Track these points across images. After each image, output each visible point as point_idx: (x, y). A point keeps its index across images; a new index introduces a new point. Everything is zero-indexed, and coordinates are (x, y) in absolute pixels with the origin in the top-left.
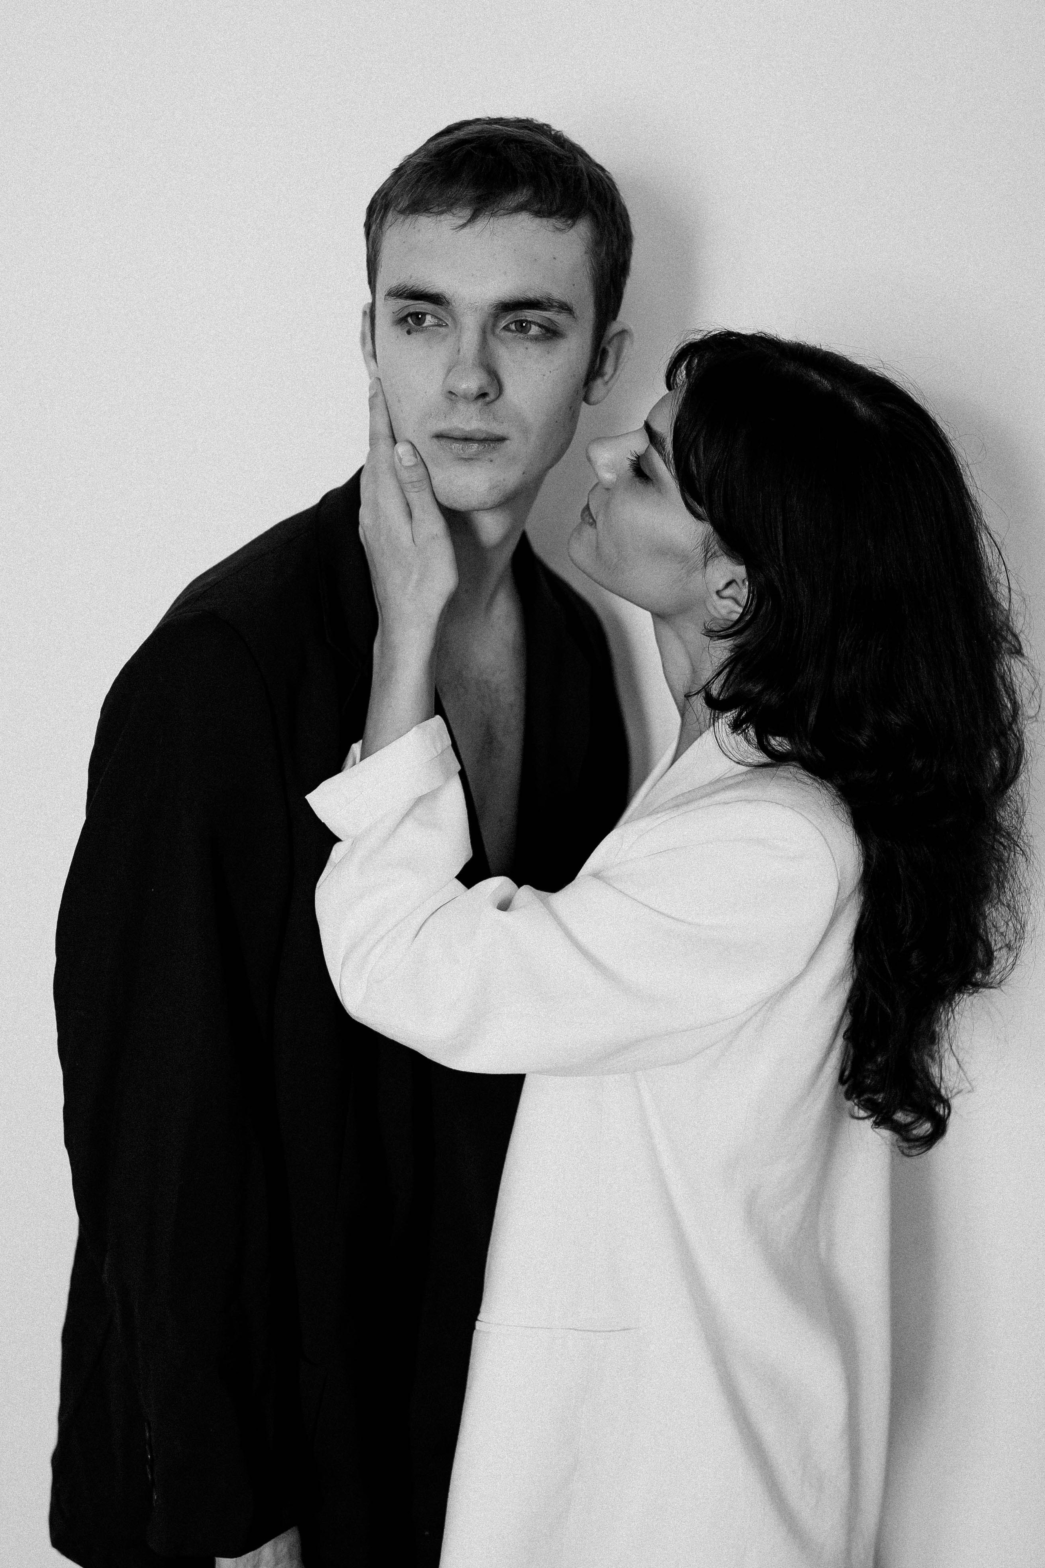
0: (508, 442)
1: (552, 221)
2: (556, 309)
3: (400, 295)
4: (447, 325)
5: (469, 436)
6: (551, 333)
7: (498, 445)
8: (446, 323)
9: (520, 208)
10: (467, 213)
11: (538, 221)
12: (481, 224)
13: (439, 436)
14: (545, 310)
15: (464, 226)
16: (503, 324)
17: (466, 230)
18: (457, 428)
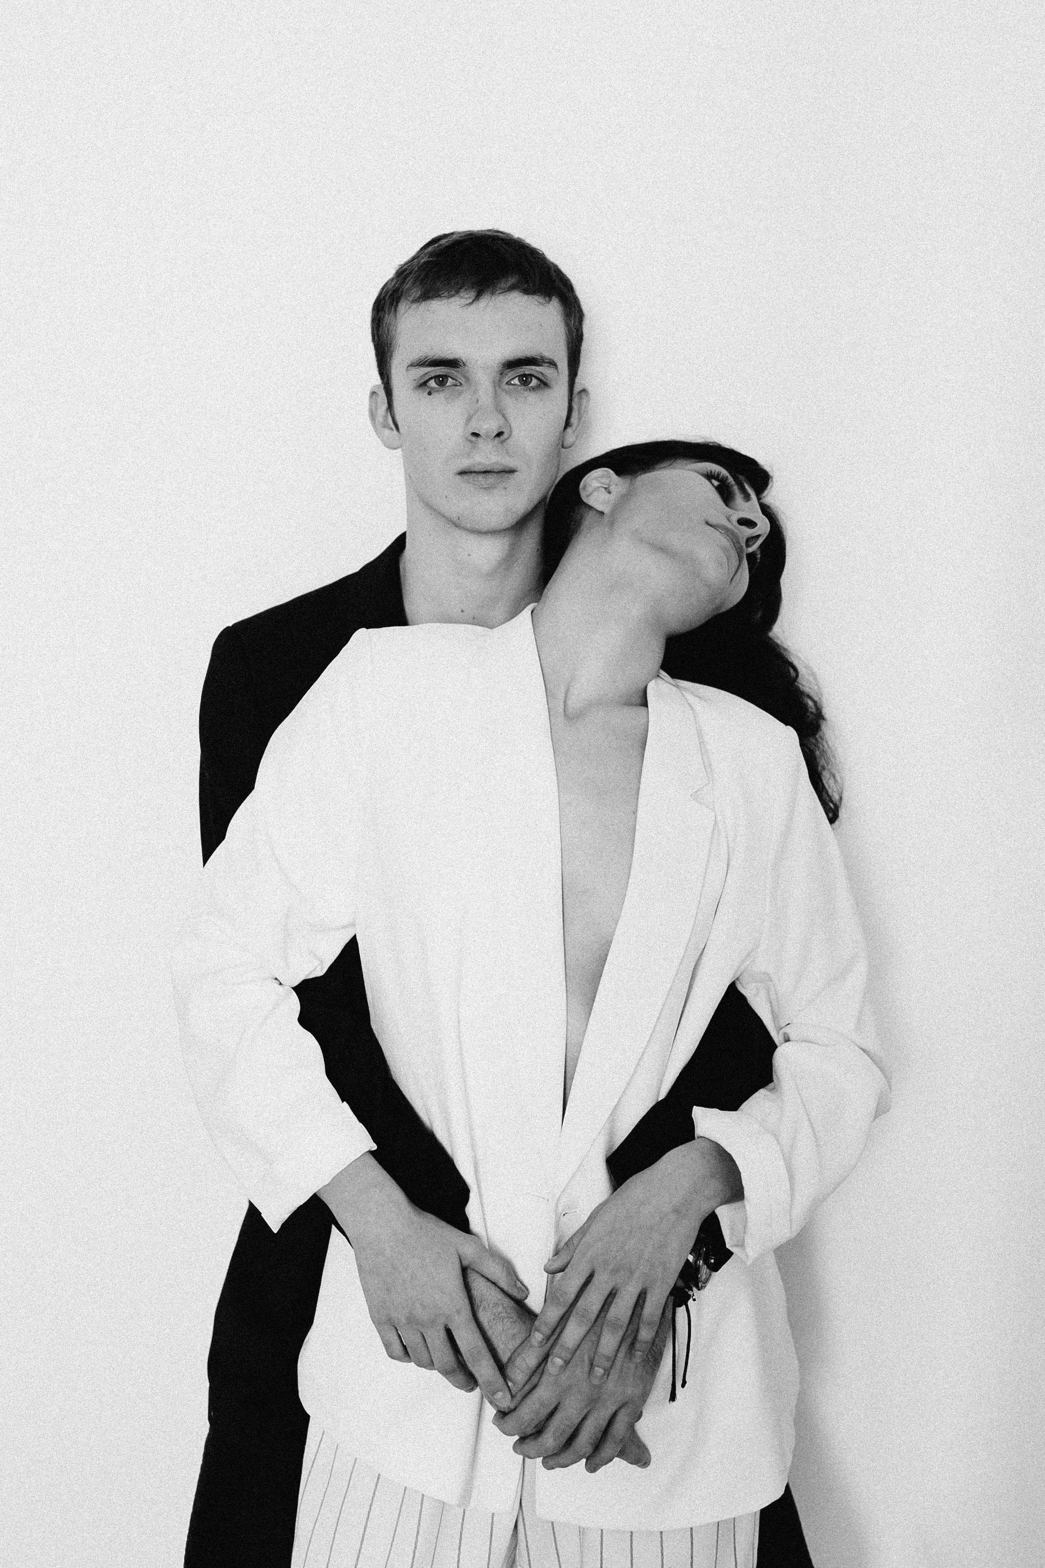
0: (518, 473)
1: (536, 297)
2: (547, 365)
3: (422, 364)
4: (461, 384)
5: (489, 469)
6: (544, 384)
7: (511, 476)
8: (460, 382)
9: (512, 288)
10: (472, 294)
11: (526, 297)
12: (484, 302)
13: (462, 473)
14: (539, 365)
15: (471, 304)
16: (506, 379)
17: (472, 307)
18: (480, 464)
